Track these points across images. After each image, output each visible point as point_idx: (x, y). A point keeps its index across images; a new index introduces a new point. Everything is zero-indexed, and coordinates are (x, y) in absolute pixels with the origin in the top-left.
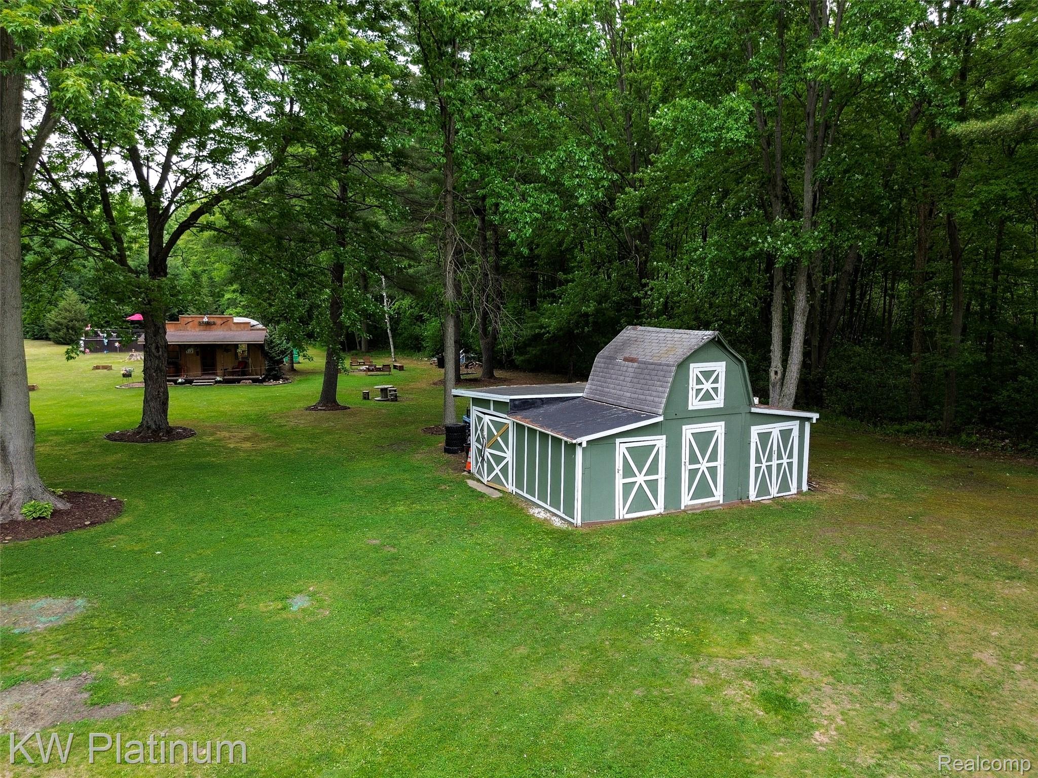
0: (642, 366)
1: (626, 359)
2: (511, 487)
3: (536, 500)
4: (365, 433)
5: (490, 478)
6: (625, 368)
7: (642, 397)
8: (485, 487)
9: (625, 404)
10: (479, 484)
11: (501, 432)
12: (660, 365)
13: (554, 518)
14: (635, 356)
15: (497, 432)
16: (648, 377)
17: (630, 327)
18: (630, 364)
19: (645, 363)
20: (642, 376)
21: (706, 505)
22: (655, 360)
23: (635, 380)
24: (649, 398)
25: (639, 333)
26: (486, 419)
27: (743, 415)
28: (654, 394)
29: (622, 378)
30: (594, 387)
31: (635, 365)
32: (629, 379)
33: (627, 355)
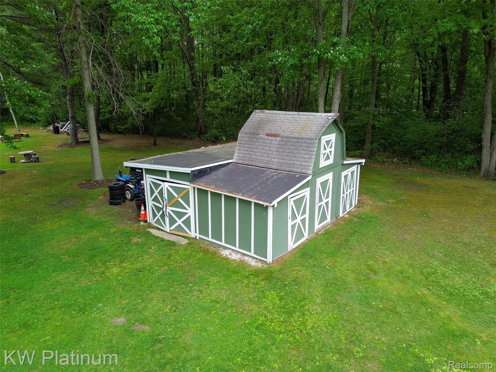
0: (284, 139)
1: (268, 135)
2: (194, 233)
3: (223, 244)
4: (31, 194)
5: (172, 228)
6: (269, 142)
7: (289, 162)
8: (168, 235)
9: (275, 167)
10: (161, 232)
11: (182, 194)
12: (303, 139)
13: (246, 258)
14: (276, 133)
15: (178, 194)
16: (292, 147)
17: (257, 111)
18: (273, 138)
19: (287, 137)
20: (287, 147)
21: (324, 226)
22: (295, 135)
23: (281, 150)
24: (296, 162)
25: (267, 115)
26: (166, 185)
27: (340, 166)
28: (301, 159)
29: (267, 148)
30: (242, 155)
31: (278, 139)
32: (274, 149)
33: (269, 132)
